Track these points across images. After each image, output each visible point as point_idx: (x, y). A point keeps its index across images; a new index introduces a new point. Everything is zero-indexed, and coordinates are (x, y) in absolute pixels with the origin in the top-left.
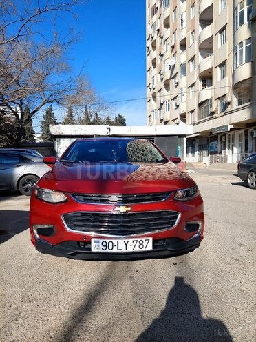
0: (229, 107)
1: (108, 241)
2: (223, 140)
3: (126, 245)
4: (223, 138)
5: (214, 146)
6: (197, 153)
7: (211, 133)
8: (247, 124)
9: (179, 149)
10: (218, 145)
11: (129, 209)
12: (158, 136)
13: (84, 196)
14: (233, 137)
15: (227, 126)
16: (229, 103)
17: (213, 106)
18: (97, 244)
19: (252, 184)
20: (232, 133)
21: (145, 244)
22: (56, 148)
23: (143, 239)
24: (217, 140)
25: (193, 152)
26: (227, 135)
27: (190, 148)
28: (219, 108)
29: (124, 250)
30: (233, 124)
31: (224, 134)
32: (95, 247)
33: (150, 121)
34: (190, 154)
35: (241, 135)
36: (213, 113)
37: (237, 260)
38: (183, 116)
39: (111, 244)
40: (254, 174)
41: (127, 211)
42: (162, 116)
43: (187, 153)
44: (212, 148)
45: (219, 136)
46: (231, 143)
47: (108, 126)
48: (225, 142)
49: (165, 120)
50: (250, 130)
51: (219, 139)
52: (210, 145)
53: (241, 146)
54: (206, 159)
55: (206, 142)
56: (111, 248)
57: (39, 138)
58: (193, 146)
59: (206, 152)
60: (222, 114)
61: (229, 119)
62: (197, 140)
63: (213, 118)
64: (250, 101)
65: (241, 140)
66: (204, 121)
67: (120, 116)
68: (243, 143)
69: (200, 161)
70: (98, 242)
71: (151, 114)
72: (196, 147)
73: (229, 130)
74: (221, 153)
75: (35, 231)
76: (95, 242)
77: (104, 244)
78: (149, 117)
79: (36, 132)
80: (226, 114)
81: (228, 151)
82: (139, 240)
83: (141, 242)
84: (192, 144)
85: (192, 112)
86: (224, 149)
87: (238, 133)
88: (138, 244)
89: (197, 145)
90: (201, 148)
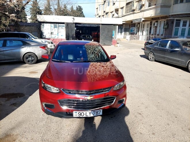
0: (143, 8)
1: (81, 112)
2: (138, 27)
3: (90, 114)
4: (138, 25)
5: (133, 29)
6: (123, 33)
7: (132, 22)
8: (152, 18)
9: (114, 33)
10: (135, 29)
11: (92, 97)
12: (102, 24)
13: (68, 90)
14: (144, 25)
15: (141, 19)
16: (143, 5)
17: (134, 5)
18: (76, 114)
19: (151, 59)
20: (143, 23)
21: (99, 113)
22: (42, 29)
23: (98, 111)
24: (135, 26)
25: (121, 32)
26: (141, 24)
27: (120, 30)
28: (138, 7)
29: (89, 116)
30: (144, 18)
31: (139, 23)
32: (75, 115)
33: (97, 12)
34: (119, 33)
35: (148, 24)
36: (134, 10)
37: (140, 114)
38: (117, 10)
39: (82, 113)
40: (152, 53)
41: (91, 99)
42: (105, 9)
43: (118, 33)
44: (132, 31)
45: (136, 24)
46: (142, 29)
47: (73, 17)
48: (139, 28)
49: (106, 11)
50: (154, 22)
51: (136, 26)
52: (131, 29)
53: (147, 30)
54: (128, 37)
55: (129, 27)
56: (83, 115)
57: (30, 19)
58: (121, 29)
59: (128, 33)
60: (139, 11)
61: (142, 15)
62: (124, 26)
63: (134, 13)
64: (155, 5)
65: (148, 27)
66: (129, 15)
67: (79, 6)
68: (149, 29)
69: (125, 38)
70: (77, 113)
71: (98, 7)
72: (123, 30)
73: (142, 21)
74: (136, 34)
75: (44, 105)
76: (75, 113)
77: (79, 113)
78: (97, 8)
79: (27, 15)
80: (141, 12)
81: (140, 33)
82: (96, 111)
83: (97, 112)
84: (121, 27)
85: (122, 8)
86: (138, 32)
87: (147, 23)
88: (96, 113)
89: (124, 28)
90: (126, 31)
